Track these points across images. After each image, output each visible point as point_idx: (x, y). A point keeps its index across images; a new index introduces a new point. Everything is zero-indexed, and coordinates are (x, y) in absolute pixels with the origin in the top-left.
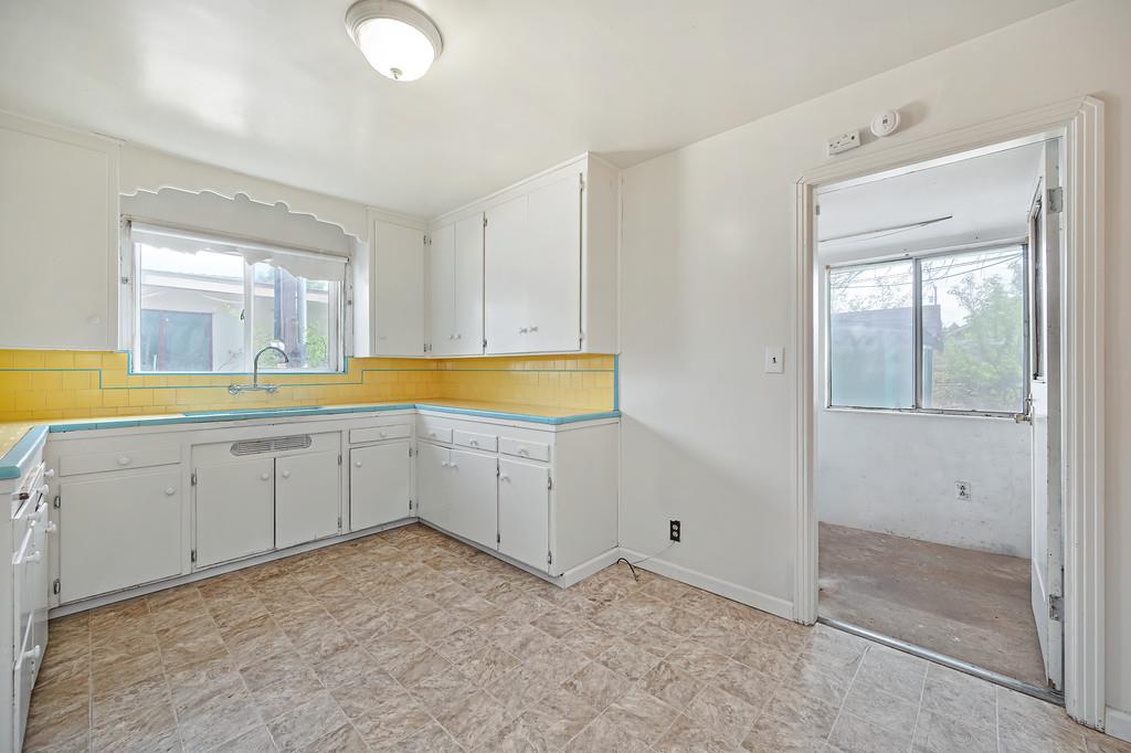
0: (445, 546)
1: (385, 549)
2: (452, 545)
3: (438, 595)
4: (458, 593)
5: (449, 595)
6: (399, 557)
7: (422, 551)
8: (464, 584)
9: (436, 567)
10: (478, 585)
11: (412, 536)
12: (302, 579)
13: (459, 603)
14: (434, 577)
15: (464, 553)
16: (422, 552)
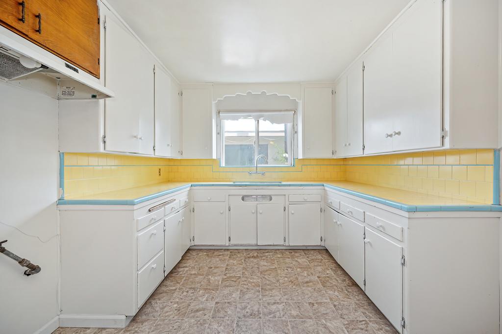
0: (335, 271)
1: (303, 260)
2: (339, 272)
3: (316, 306)
4: (328, 311)
5: (322, 309)
6: (307, 268)
7: (321, 268)
8: (335, 306)
9: (324, 284)
10: (345, 312)
11: (319, 257)
12: (262, 263)
13: (325, 319)
14: (320, 291)
15: (345, 280)
16: (320, 270)
